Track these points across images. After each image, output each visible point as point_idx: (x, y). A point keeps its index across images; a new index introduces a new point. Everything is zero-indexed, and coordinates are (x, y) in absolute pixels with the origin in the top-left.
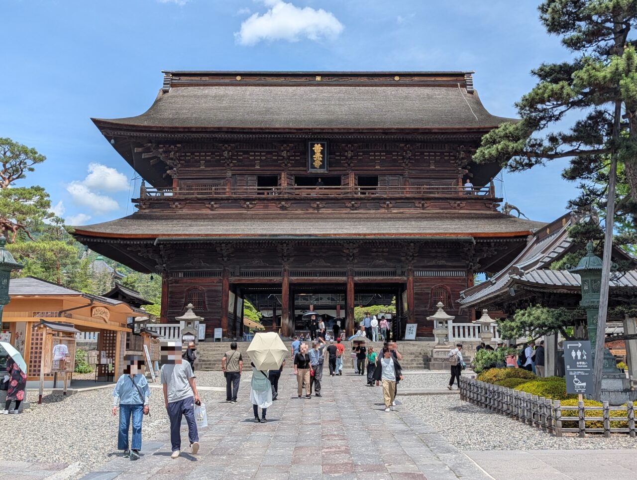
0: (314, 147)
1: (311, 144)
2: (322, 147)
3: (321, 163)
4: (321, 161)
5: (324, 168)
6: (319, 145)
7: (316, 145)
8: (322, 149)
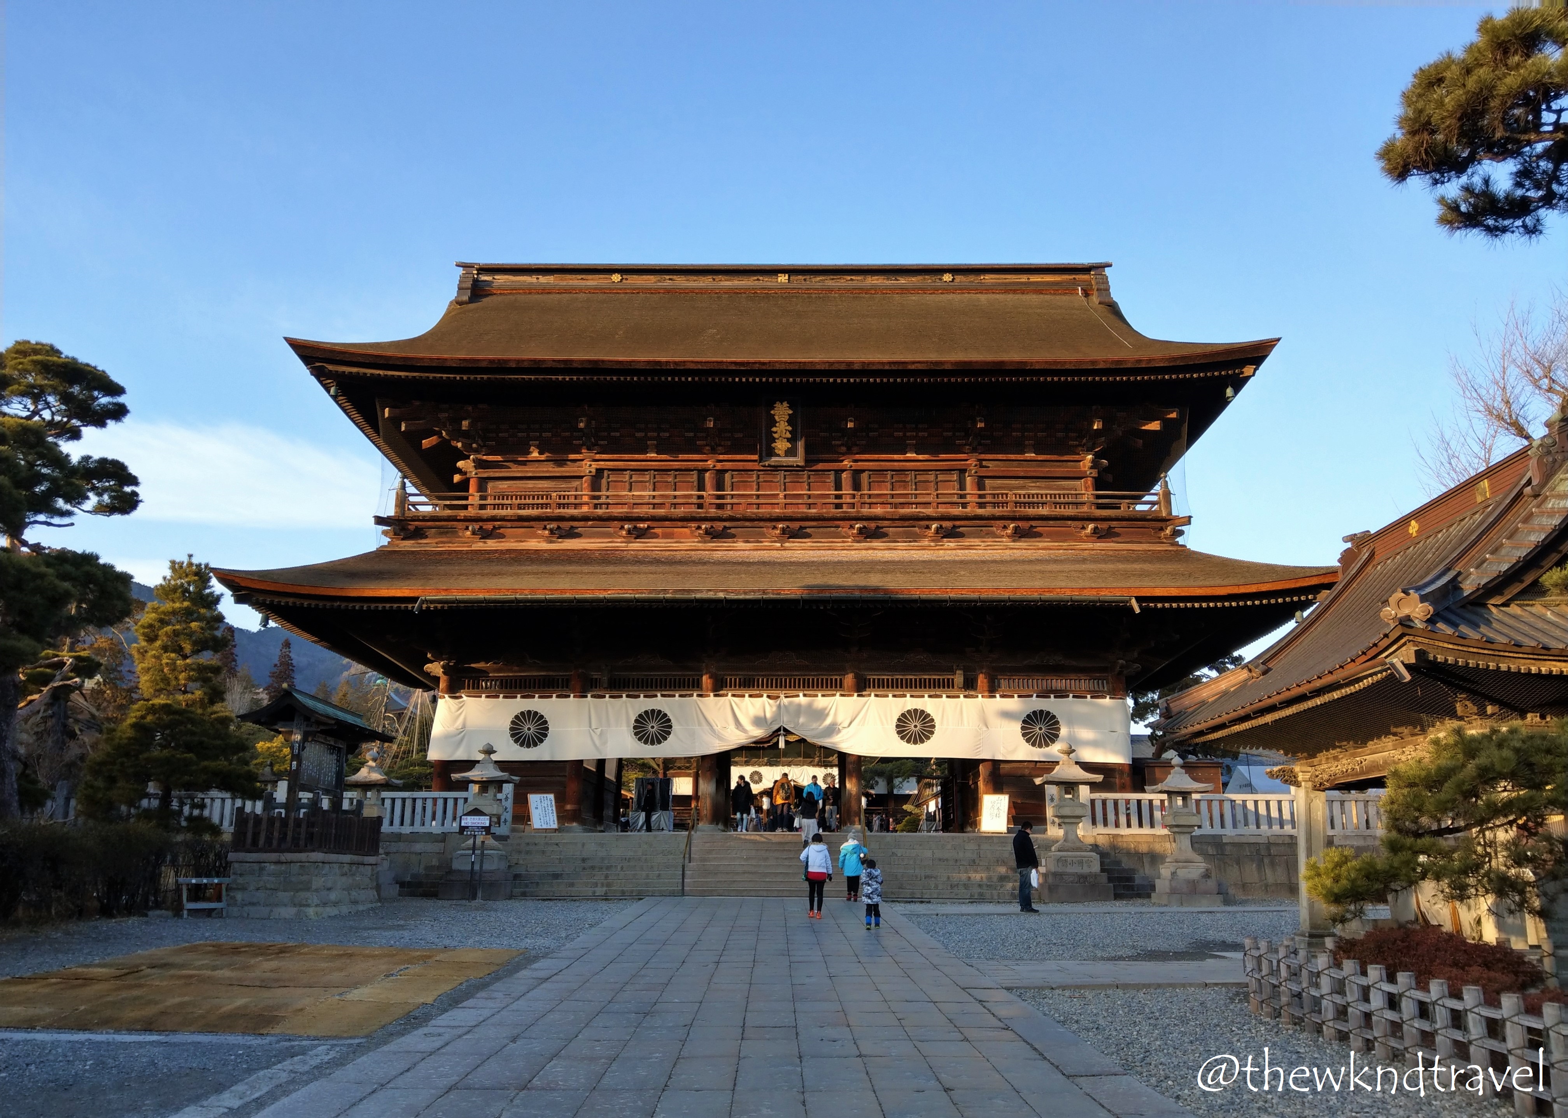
0: (773, 408)
1: (767, 401)
2: (790, 408)
3: (789, 444)
4: (789, 440)
5: (795, 455)
6: (785, 404)
7: (778, 405)
8: (791, 412)
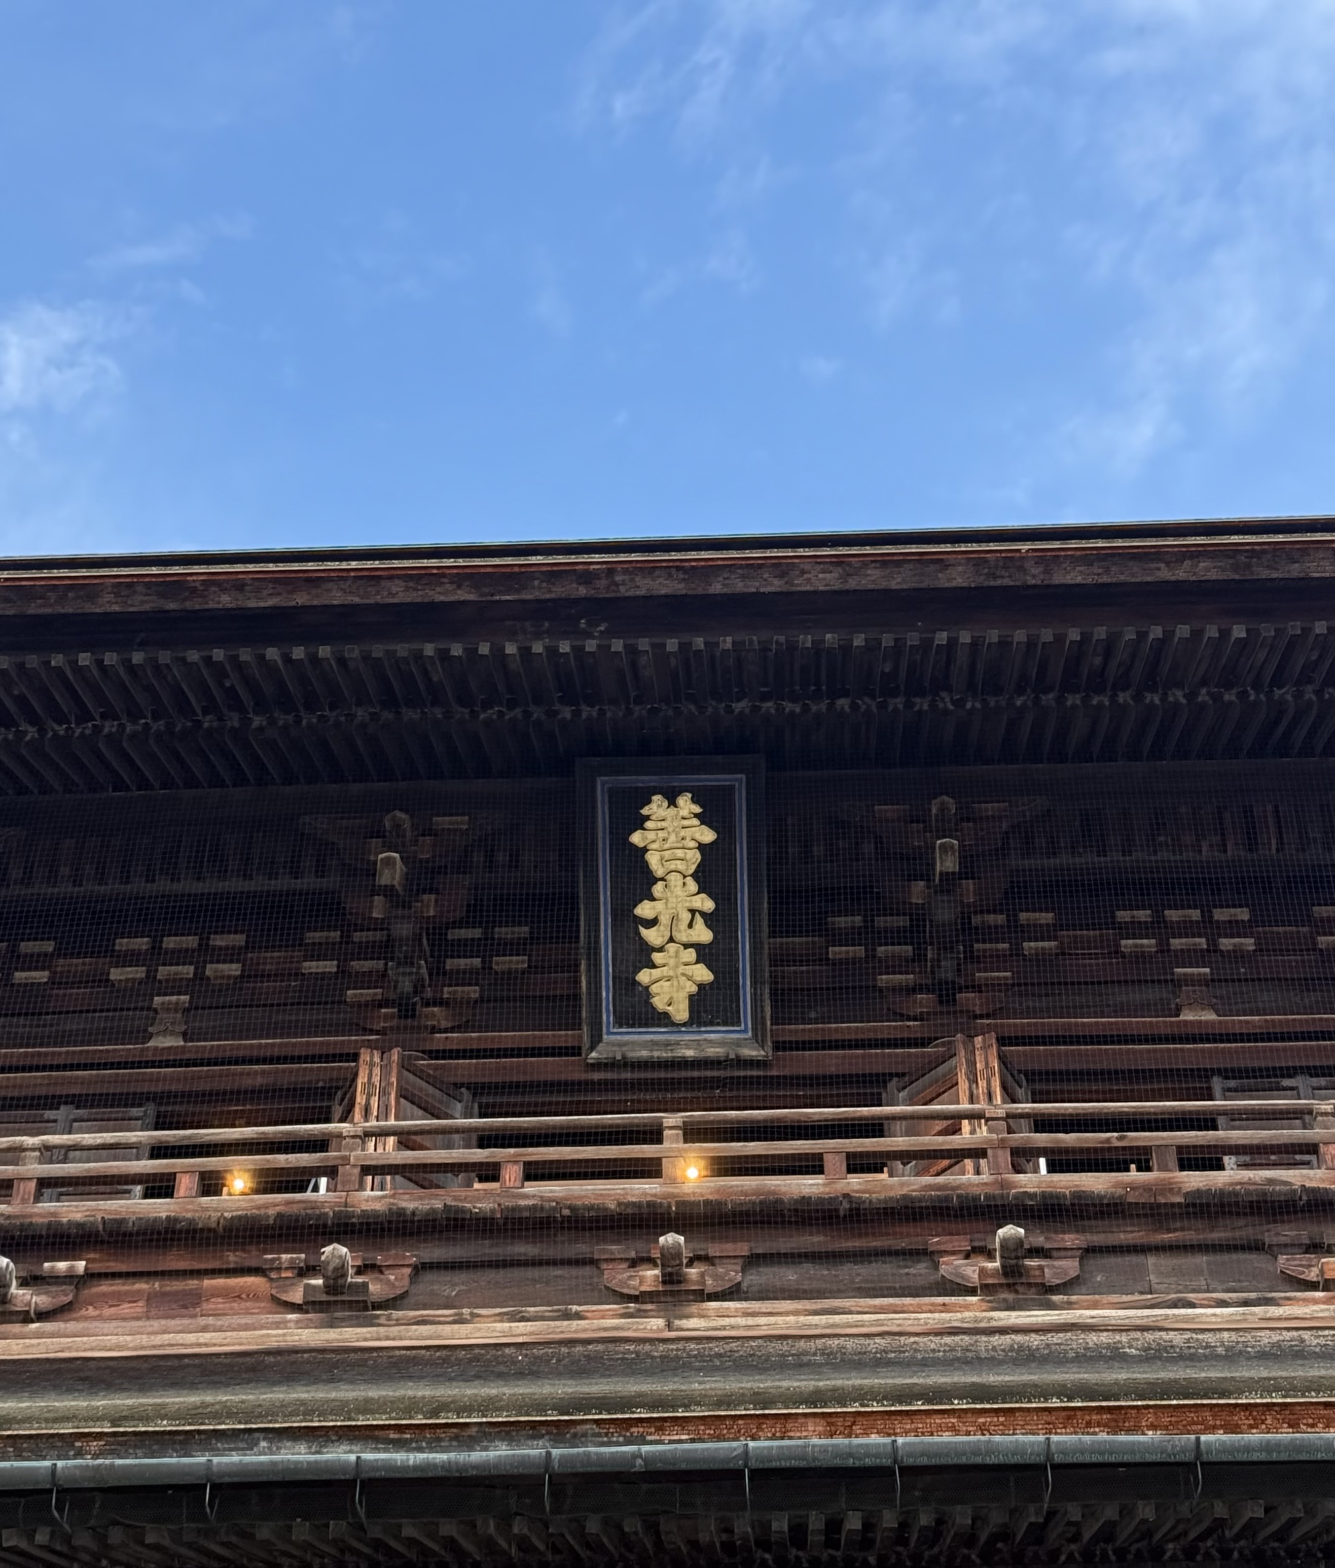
0: (640, 823)
1: (613, 794)
2: (703, 819)
3: (703, 974)
4: (704, 953)
5: (732, 1018)
6: (686, 805)
7: (656, 807)
8: (708, 836)
